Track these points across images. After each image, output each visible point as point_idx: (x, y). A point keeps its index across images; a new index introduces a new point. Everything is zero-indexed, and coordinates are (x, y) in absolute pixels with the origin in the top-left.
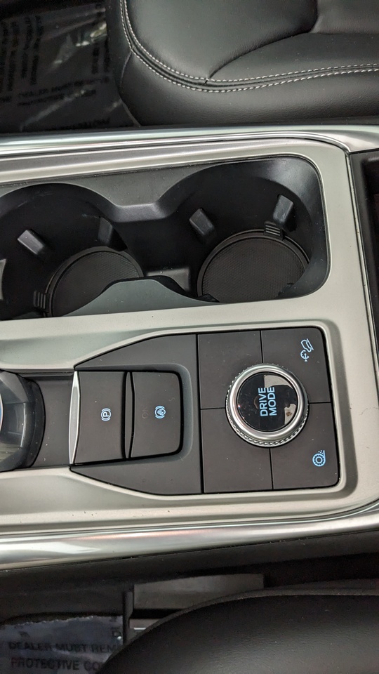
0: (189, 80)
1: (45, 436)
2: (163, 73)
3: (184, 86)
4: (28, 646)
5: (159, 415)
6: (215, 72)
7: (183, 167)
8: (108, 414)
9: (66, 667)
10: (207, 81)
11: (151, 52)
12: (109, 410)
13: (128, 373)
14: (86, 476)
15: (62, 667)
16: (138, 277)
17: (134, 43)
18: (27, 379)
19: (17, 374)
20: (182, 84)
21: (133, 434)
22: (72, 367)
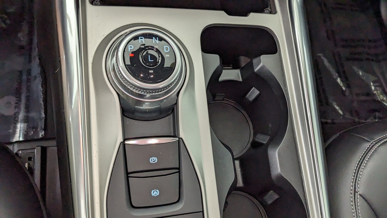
0: (357, 181)
1: (141, 122)
2: (360, 163)
3: (353, 178)
4: (29, 80)
5: (154, 192)
6: (363, 198)
7: (304, 190)
8: (154, 161)
9: (16, 102)
10: (357, 193)
11: (372, 155)
12: (156, 161)
13: (178, 170)
14: (118, 152)
15: (16, 99)
16: (234, 155)
17: (376, 143)
18: (174, 109)
19: (176, 103)
20: (354, 176)
21: (142, 177)
22: (181, 137)
